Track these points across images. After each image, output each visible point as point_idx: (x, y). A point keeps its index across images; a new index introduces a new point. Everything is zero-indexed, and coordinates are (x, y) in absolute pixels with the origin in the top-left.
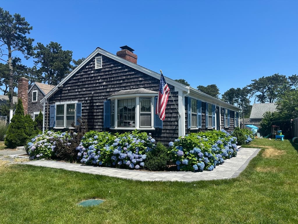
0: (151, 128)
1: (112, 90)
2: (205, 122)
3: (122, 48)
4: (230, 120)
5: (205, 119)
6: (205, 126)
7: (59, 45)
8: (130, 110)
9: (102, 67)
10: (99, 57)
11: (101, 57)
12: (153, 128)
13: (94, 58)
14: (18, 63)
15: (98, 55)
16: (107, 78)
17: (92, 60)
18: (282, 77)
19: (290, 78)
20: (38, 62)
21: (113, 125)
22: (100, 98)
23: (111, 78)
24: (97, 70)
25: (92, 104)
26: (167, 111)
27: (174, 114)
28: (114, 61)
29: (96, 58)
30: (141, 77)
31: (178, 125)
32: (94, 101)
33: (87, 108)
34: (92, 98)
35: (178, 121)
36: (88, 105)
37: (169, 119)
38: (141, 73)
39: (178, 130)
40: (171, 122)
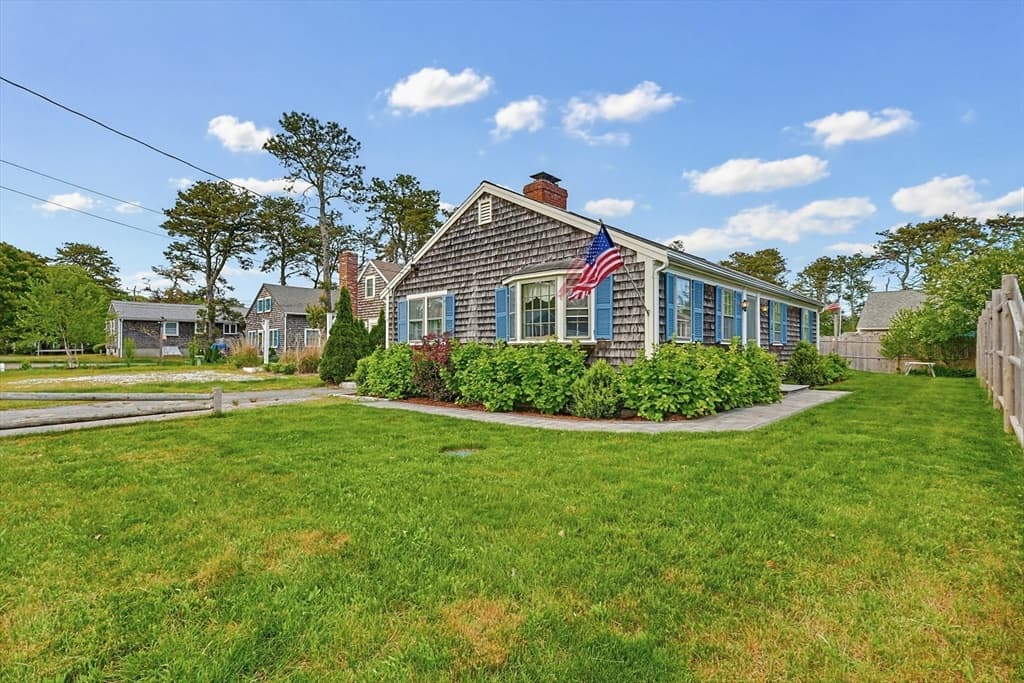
0: (590, 339)
1: (509, 265)
2: (714, 330)
3: (532, 177)
4: (787, 328)
5: (714, 323)
6: (714, 337)
7: (414, 179)
8: (545, 305)
9: (490, 221)
10: (486, 200)
11: (490, 200)
12: (593, 341)
13: (476, 202)
14: (337, 223)
15: (485, 195)
16: (501, 242)
17: (473, 208)
18: (965, 221)
19: (990, 223)
20: (375, 219)
21: (512, 335)
22: (488, 282)
23: (509, 241)
24: (482, 226)
25: (473, 296)
26: (621, 304)
27: (635, 309)
28: (514, 205)
29: (480, 202)
30: (569, 235)
31: (643, 333)
32: (477, 289)
33: (465, 303)
34: (474, 283)
35: (643, 324)
36: (466, 297)
37: (626, 321)
38: (569, 226)
39: (643, 342)
40: (629, 327)
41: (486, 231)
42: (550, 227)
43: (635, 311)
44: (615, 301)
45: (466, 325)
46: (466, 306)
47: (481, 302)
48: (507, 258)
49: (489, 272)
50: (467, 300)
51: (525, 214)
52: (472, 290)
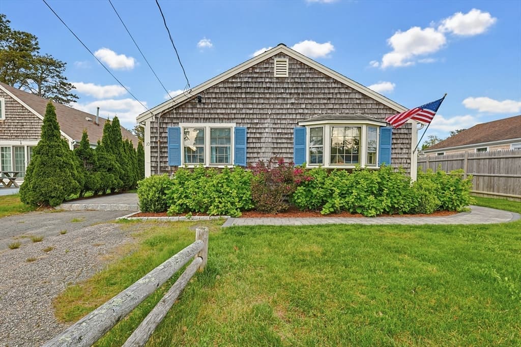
0: (375, 166)
1: (306, 111)
9: (287, 76)
10: (283, 59)
11: (287, 60)
12: (377, 167)
13: (271, 58)
15: (281, 55)
16: (298, 94)
17: (268, 62)
22: (284, 122)
23: (306, 94)
24: (277, 78)
25: (267, 130)
26: (396, 146)
27: (405, 150)
28: (311, 68)
29: (276, 59)
30: (359, 99)
31: (410, 163)
32: (271, 126)
33: (258, 136)
34: (269, 121)
35: (410, 159)
36: (260, 131)
37: (398, 156)
38: (359, 93)
39: (410, 168)
40: (400, 160)
41: (283, 83)
42: (343, 91)
43: (404, 150)
44: (392, 144)
45: (258, 153)
46: (259, 138)
47: (276, 136)
48: (304, 106)
49: (285, 114)
50: (260, 133)
51: (322, 78)
52: (266, 125)
